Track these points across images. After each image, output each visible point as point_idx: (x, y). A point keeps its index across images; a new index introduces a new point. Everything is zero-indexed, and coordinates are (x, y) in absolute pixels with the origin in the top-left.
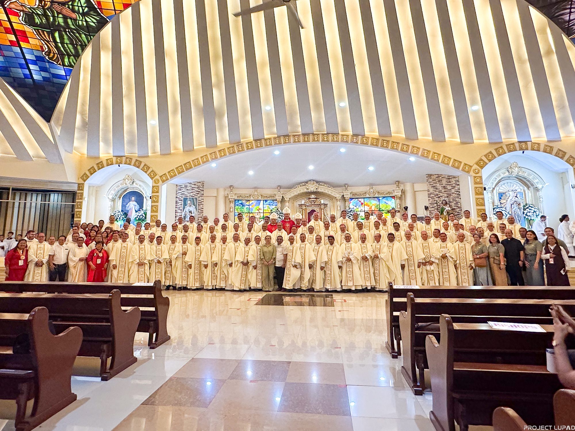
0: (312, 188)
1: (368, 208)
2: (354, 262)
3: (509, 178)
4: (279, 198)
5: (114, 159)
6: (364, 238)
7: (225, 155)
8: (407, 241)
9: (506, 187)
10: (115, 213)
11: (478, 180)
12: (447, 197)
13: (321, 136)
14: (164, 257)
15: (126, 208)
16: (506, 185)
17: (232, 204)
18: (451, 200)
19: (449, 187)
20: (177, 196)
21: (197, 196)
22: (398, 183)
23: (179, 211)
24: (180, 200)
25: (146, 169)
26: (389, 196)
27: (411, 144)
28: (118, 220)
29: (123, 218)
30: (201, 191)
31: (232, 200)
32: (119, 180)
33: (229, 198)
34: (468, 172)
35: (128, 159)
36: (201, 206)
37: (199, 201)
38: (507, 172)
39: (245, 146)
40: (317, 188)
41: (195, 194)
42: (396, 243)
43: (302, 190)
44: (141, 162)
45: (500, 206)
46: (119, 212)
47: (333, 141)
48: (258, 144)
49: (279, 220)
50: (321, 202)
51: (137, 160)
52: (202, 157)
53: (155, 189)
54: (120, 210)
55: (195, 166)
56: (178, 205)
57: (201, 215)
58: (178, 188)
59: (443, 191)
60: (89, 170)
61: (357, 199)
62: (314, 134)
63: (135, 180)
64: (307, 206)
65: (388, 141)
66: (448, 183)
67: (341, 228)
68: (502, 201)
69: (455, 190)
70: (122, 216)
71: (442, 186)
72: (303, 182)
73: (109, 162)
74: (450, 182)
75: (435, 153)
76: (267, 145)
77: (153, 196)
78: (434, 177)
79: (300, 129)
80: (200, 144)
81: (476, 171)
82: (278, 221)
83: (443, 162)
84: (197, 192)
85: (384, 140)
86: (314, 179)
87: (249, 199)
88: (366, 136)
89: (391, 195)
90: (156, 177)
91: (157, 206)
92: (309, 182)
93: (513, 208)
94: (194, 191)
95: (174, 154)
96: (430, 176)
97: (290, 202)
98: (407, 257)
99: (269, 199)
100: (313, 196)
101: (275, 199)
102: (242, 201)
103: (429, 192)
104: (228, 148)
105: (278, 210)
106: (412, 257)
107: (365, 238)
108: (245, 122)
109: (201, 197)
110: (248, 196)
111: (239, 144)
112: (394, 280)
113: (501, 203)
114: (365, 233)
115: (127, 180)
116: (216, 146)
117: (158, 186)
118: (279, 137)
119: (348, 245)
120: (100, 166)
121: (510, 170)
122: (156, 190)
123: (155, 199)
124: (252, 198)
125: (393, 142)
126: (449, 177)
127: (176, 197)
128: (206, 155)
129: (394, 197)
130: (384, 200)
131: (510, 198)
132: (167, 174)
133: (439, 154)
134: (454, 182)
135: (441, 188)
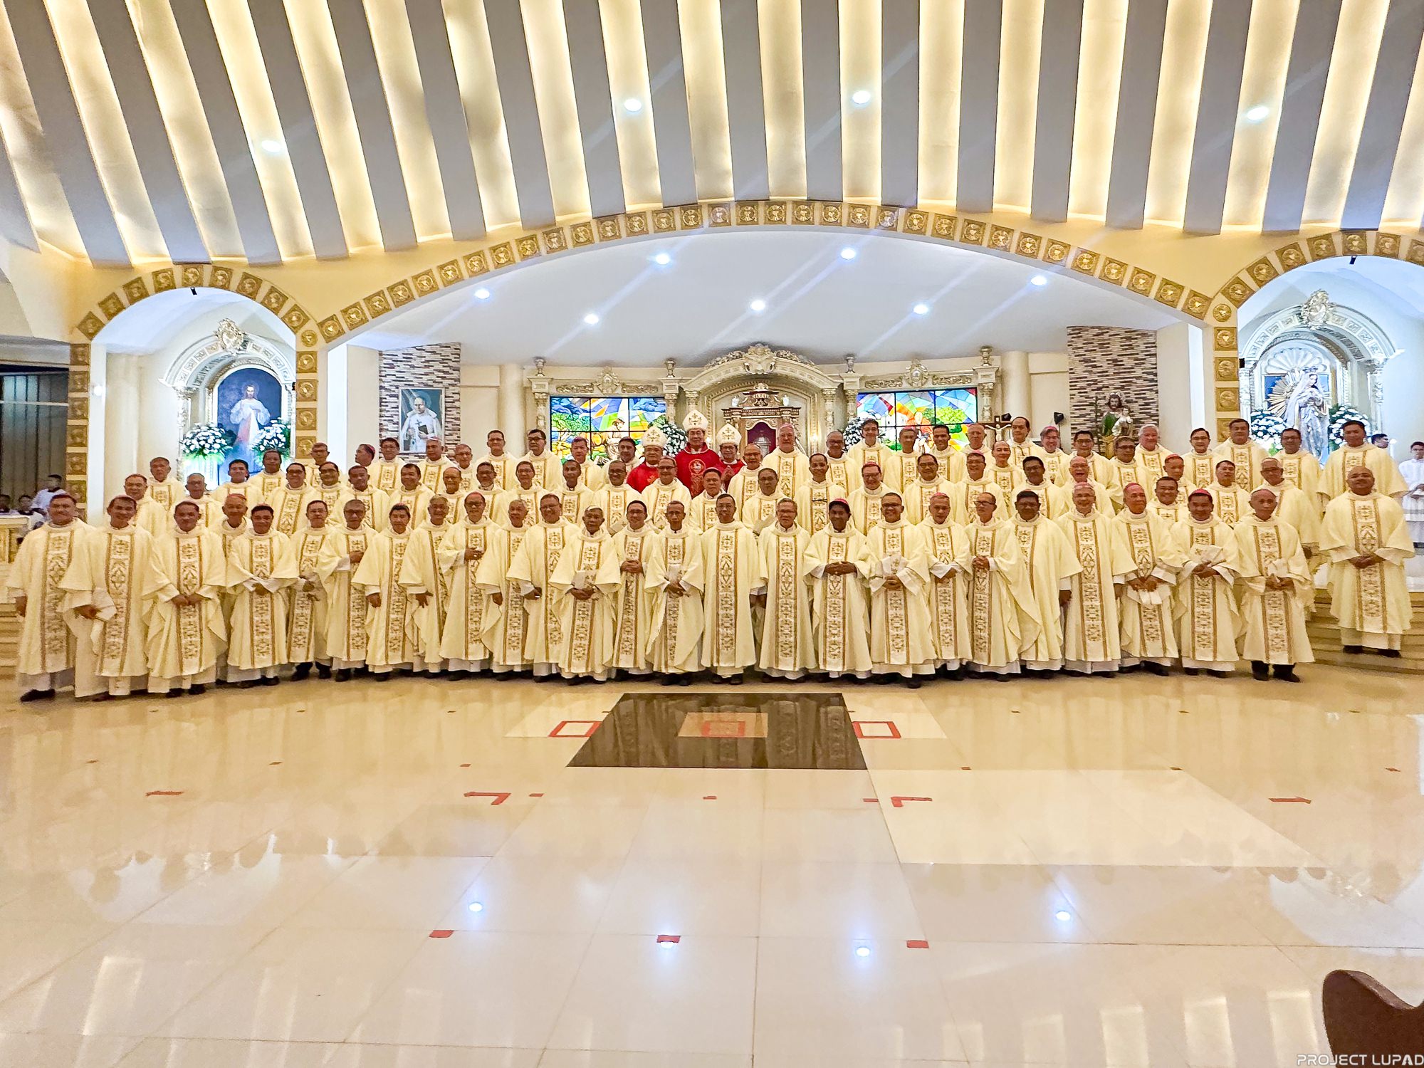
0: (759, 364)
1: (906, 418)
2: (914, 588)
3: (1296, 335)
4: (670, 392)
5: (178, 272)
6: (944, 508)
7: (510, 261)
8: (1078, 516)
9: (1287, 361)
10: (196, 431)
11: (1225, 340)
12: (1122, 388)
13: (790, 207)
14: (278, 574)
15: (231, 416)
16: (1286, 353)
17: (541, 407)
18: (1133, 397)
19: (1128, 362)
20: (383, 385)
21: (441, 385)
22: (987, 351)
23: (391, 426)
24: (391, 396)
25: (274, 302)
26: (962, 385)
27: (1047, 233)
28: (206, 451)
29: (222, 446)
30: (451, 371)
31: (541, 396)
32: (203, 337)
33: (534, 390)
34: (1200, 316)
35: (220, 272)
36: (454, 412)
37: (448, 400)
38: (1296, 319)
39: (567, 233)
40: (773, 364)
41: (434, 378)
42: (1045, 527)
43: (734, 369)
44: (258, 282)
45: (1269, 413)
46: (210, 428)
47: (825, 222)
48: (608, 229)
49: (671, 451)
50: (782, 403)
51: (246, 276)
52: (441, 267)
53: (306, 362)
54: (214, 421)
55: (422, 293)
56: (387, 408)
57: (455, 437)
58: (385, 361)
59: (1111, 371)
60: (102, 304)
61: (877, 397)
62: (768, 203)
63: (250, 336)
64: (744, 414)
65: (982, 225)
66: (1126, 349)
67: (866, 476)
68: (1273, 399)
69: (1145, 369)
70: (218, 441)
71: (1109, 357)
72: (736, 350)
73: (162, 281)
74: (1131, 347)
75: (1111, 261)
76: (632, 233)
77: (300, 382)
78: (1088, 335)
79: (729, 185)
80: (436, 229)
81: (1223, 312)
82: (668, 453)
83: (1132, 287)
84: (441, 374)
85: (970, 222)
86: (765, 339)
87: (589, 394)
88: (920, 208)
89: (967, 385)
90: (308, 326)
91: (314, 411)
92: (752, 349)
93: (1303, 417)
94: (431, 369)
95: (355, 257)
96: (1077, 331)
97: (700, 403)
98: (1080, 569)
99: (643, 394)
100: (761, 387)
101: (659, 394)
102: (570, 399)
103: (1073, 376)
104: (520, 241)
105: (667, 423)
106: (1095, 570)
107: (946, 508)
108: (563, 155)
109: (451, 388)
110: (585, 387)
111: (551, 229)
112: (1036, 642)
113: (1270, 405)
114: (943, 490)
115: (225, 335)
116: (481, 235)
117: (313, 354)
118: (668, 209)
119: (894, 530)
120: (136, 291)
121: (1305, 314)
122: (308, 363)
123: (308, 390)
124: (596, 393)
125: (997, 228)
126: (1128, 335)
127: (381, 388)
128: (452, 263)
129: (976, 388)
130: (948, 398)
131: (1297, 390)
132: (340, 317)
133: (1122, 265)
134: (1143, 347)
135: (1105, 364)
